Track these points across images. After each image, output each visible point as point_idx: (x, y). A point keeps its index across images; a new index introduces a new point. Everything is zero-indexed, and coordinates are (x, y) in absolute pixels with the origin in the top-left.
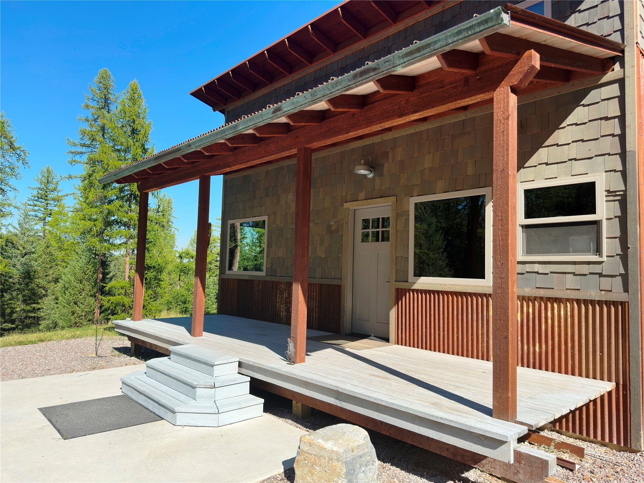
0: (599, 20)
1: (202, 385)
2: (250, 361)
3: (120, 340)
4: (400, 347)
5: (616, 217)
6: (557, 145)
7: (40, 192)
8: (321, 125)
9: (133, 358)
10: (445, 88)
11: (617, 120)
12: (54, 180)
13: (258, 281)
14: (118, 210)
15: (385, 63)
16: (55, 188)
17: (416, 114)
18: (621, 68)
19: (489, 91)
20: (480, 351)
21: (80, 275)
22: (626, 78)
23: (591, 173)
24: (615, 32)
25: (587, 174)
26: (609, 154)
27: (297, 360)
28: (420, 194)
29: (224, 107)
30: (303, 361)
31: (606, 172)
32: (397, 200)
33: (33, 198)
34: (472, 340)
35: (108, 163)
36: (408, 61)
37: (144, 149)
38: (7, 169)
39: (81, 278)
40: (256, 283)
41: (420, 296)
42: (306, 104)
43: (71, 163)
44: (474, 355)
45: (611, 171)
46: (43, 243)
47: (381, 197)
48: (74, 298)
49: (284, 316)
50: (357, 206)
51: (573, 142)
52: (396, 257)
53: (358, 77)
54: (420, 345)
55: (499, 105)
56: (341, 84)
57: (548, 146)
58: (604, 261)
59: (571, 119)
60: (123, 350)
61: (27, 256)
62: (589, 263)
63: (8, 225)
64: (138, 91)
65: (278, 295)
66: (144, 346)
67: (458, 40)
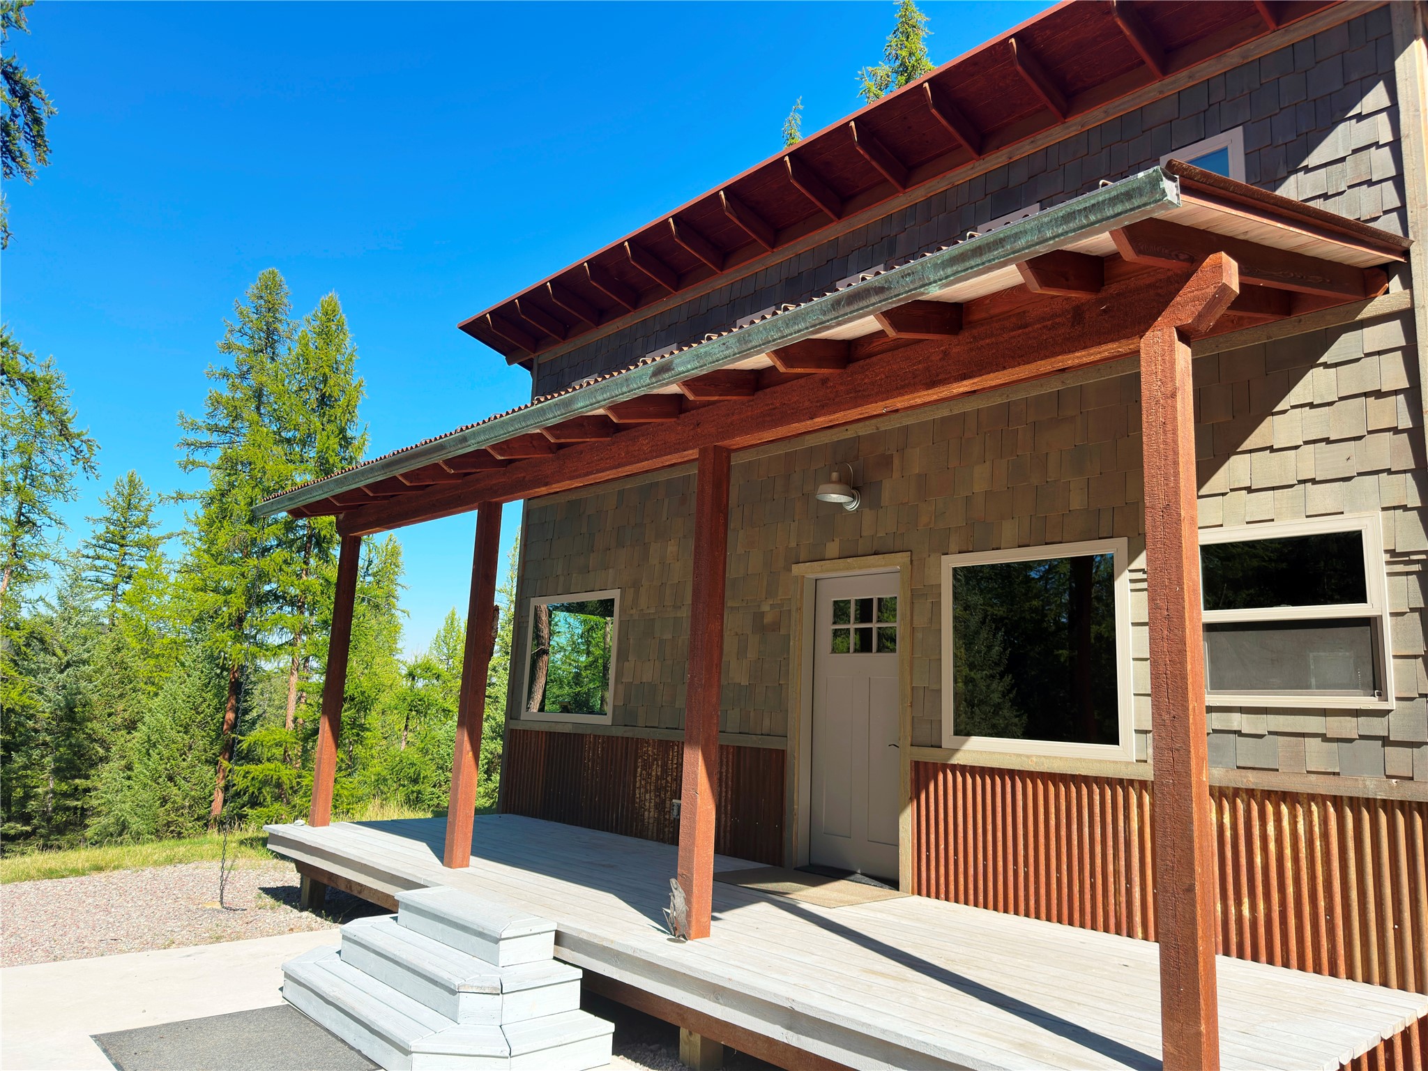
0: (1350, 187)
1: (472, 987)
2: (583, 931)
3: (275, 869)
4: (924, 900)
5: (1413, 610)
6: (1272, 449)
7: (112, 528)
8: (753, 400)
9: (305, 914)
10: (1030, 329)
11: (1401, 397)
12: (144, 503)
13: (595, 736)
14: (281, 570)
15: (902, 277)
16: (143, 520)
17: (965, 382)
18: (1405, 288)
19: (1127, 337)
20: (1112, 914)
21: (185, 714)
22: (1416, 310)
23: (1351, 511)
24: (1385, 212)
25: (1342, 513)
26: (1389, 471)
27: (692, 932)
28: (965, 549)
29: (532, 356)
30: (704, 933)
31: (1384, 509)
32: (911, 561)
33: (94, 542)
34: (1093, 886)
35: (264, 467)
36: (953, 274)
37: (345, 438)
38: (47, 479)
39: (188, 720)
40: (590, 742)
41: (969, 780)
42: (726, 358)
43: (185, 468)
44: (1098, 923)
45: (1394, 508)
46: (108, 641)
47: (875, 554)
48: (168, 766)
49: (651, 821)
50: (822, 571)
51: (1306, 443)
52: (913, 688)
53: (843, 306)
54: (971, 897)
55: (1154, 368)
56: (804, 320)
57: (1250, 451)
58: (1392, 710)
59: (1298, 393)
60: (283, 895)
61: (70, 670)
62: (1357, 713)
63: (38, 601)
64: (338, 317)
65: (639, 770)
66: (333, 885)
67: (1067, 233)
